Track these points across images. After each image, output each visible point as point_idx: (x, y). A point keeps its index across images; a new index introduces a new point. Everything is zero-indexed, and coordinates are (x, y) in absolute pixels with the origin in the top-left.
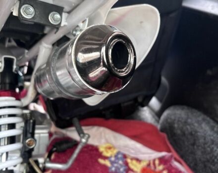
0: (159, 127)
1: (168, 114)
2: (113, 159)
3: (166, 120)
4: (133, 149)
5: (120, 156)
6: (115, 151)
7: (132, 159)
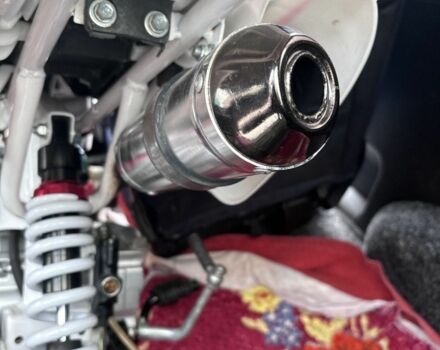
0: (364, 248)
1: (383, 221)
2: (272, 317)
3: (379, 233)
4: (312, 296)
5: (285, 311)
6: (276, 302)
7: (312, 316)
